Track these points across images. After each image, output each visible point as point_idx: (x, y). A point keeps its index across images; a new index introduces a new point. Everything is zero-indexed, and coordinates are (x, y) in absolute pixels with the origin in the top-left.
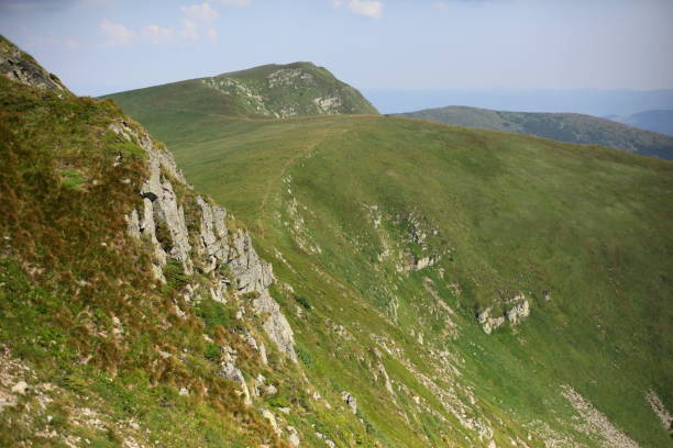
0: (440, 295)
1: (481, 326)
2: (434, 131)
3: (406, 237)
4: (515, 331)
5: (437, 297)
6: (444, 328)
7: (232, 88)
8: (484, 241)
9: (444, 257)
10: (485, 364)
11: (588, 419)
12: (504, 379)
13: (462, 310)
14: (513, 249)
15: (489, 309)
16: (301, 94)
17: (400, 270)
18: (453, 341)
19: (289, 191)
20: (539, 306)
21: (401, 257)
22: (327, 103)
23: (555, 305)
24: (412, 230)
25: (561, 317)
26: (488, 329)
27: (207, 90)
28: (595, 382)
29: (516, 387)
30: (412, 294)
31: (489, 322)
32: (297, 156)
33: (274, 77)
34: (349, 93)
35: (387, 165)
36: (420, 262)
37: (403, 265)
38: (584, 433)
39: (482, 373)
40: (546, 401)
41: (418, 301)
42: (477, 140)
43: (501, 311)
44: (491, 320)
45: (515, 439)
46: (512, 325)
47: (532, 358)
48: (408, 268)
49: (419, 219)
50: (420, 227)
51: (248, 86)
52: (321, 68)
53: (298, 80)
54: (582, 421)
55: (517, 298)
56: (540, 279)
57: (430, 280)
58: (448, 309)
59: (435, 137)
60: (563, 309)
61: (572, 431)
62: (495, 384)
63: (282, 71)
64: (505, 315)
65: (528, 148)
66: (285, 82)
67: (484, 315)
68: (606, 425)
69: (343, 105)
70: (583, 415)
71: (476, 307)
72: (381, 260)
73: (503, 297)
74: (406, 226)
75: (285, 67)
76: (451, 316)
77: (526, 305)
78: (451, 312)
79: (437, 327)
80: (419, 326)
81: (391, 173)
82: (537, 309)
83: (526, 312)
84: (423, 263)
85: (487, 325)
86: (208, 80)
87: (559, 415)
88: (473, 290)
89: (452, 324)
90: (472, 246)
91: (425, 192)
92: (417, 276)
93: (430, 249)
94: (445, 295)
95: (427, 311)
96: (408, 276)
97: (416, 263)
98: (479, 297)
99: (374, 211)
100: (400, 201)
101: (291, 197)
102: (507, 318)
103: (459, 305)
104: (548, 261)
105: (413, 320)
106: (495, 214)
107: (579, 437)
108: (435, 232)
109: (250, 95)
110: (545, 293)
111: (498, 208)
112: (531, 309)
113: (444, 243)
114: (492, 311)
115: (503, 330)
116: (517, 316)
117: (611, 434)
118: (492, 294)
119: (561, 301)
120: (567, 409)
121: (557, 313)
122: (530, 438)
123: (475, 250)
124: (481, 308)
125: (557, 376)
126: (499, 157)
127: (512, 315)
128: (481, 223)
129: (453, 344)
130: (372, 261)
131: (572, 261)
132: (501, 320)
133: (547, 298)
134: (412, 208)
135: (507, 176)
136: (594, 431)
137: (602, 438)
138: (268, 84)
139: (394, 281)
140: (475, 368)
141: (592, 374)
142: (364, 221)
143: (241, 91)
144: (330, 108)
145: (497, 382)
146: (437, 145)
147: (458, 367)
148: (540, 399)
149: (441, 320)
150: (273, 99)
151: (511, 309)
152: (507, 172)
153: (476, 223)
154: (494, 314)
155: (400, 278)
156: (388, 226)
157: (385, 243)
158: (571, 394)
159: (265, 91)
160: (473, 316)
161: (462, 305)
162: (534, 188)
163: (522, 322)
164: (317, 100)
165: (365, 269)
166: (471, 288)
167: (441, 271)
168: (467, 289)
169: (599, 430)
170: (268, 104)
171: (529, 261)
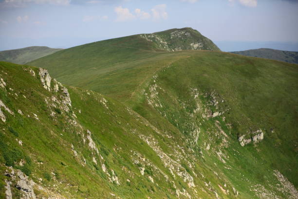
0: (222, 128)
1: (239, 143)
2: (231, 58)
3: (209, 103)
4: (255, 146)
5: (220, 129)
6: (221, 142)
7: (154, 39)
8: (246, 106)
9: (225, 112)
10: (239, 159)
11: (285, 186)
12: (247, 166)
13: (232, 135)
14: (259, 110)
15: (244, 136)
16: (185, 42)
17: (204, 116)
18: (225, 148)
19: (155, 81)
20: (268, 135)
21: (206, 111)
22: (196, 46)
23: (276, 135)
24: (212, 99)
25: (278, 140)
26: (243, 144)
27: (142, 39)
28: (290, 170)
29: (252, 170)
30: (208, 127)
31: (243, 141)
32: (163, 67)
33: (173, 34)
34: (207, 42)
35: (205, 72)
36: (214, 114)
37: (206, 115)
38: (281, 192)
39: (236, 162)
40: (265, 177)
41: (210, 131)
42: (249, 62)
43: (250, 136)
44: (245, 141)
45: (208, 183)
46: (254, 143)
47: (262, 158)
48: (208, 116)
49: (215, 95)
50: (216, 99)
51: (161, 38)
52: (195, 30)
53: (184, 36)
54: (281, 186)
55: (258, 131)
56: (270, 123)
57: (218, 122)
58: (225, 134)
59: (231, 60)
60: (280, 137)
61: (275, 190)
62: (242, 168)
63: (177, 31)
64: (252, 139)
65: (274, 65)
66: (178, 36)
67: (241, 138)
68: (293, 189)
69: (204, 47)
70: (282, 184)
71: (238, 134)
72: (195, 112)
73: (251, 131)
74: (209, 98)
75: (178, 30)
76: (226, 138)
77: (262, 134)
78: (226, 136)
79: (218, 142)
80: (208, 141)
81: (206, 75)
82: (267, 137)
83: (262, 137)
84: (216, 114)
85: (242, 142)
86: (143, 35)
87: (271, 183)
88: (237, 127)
89: (225, 141)
90: (240, 108)
91: (221, 83)
92: (212, 120)
93: (220, 108)
94: (225, 128)
95: (214, 135)
96: (208, 119)
97: (213, 114)
98: (240, 130)
99: (195, 91)
100: (208, 87)
101: (154, 83)
102: (252, 140)
103: (230, 133)
104: (275, 116)
105: (206, 138)
106: (253, 94)
107: (278, 193)
108: (223, 101)
109: (161, 42)
110: (272, 129)
111: (254, 92)
112: (264, 136)
113: (226, 106)
114: (246, 137)
115: (250, 145)
116: (257, 139)
117: (295, 193)
118: (246, 129)
119: (279, 134)
120: (275, 181)
121: (276, 139)
122: (225, 185)
123: (241, 109)
124: (240, 135)
125: (273, 166)
126: (259, 69)
127: (255, 139)
128: (246, 98)
129: (224, 150)
130: (191, 112)
131: (286, 116)
132: (249, 141)
133: (273, 132)
134: (213, 90)
135: (260, 78)
136: (286, 191)
137: (290, 194)
138: (170, 37)
139: (200, 122)
140: (234, 160)
141: (290, 166)
142: (189, 95)
143: (158, 40)
144: (198, 48)
145: (243, 167)
146: (231, 63)
147: (225, 159)
148: (263, 176)
149: (221, 139)
150: (172, 43)
151: (254, 136)
152: (261, 76)
153: (243, 98)
154: (246, 138)
155: (204, 120)
156: (201, 98)
157: (198, 105)
158: (278, 175)
159: (169, 40)
160: (236, 138)
161: (232, 133)
162: (273, 83)
163: (259, 142)
164: (192, 44)
165: (184, 115)
166: (236, 126)
167: (224, 119)
168: (235, 126)
169: (289, 191)
170: (170, 46)
171: (266, 115)
